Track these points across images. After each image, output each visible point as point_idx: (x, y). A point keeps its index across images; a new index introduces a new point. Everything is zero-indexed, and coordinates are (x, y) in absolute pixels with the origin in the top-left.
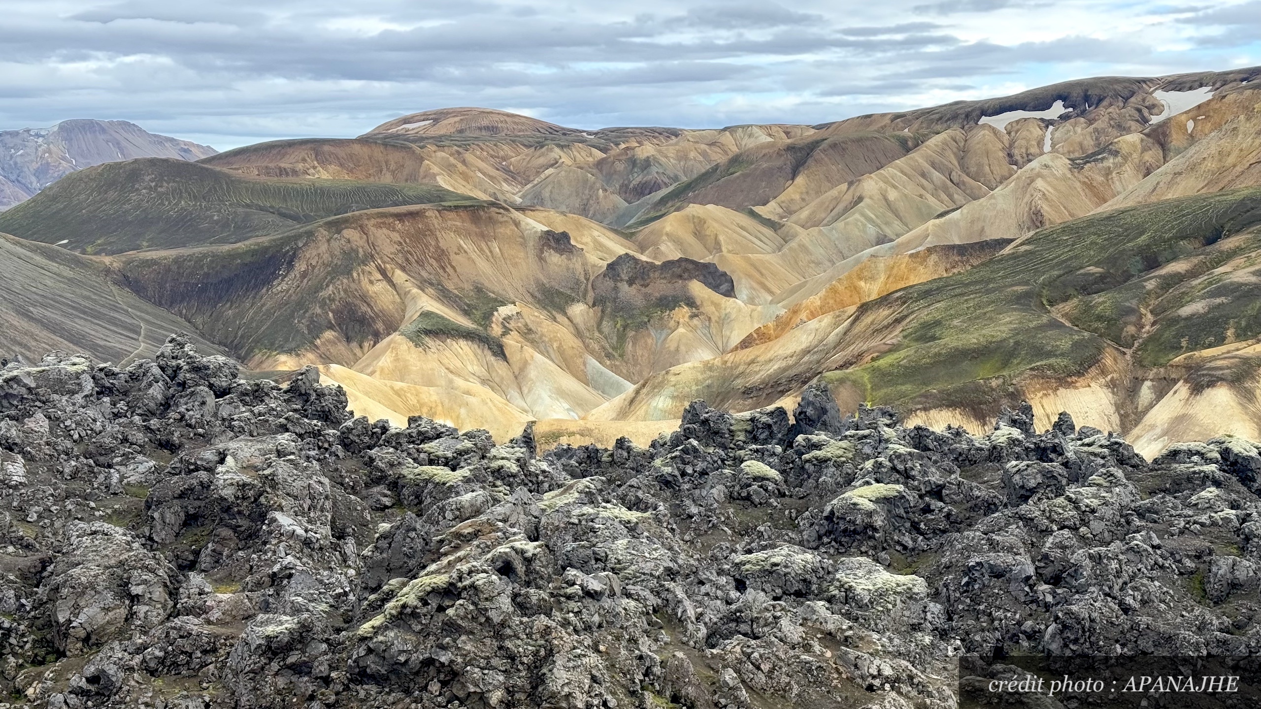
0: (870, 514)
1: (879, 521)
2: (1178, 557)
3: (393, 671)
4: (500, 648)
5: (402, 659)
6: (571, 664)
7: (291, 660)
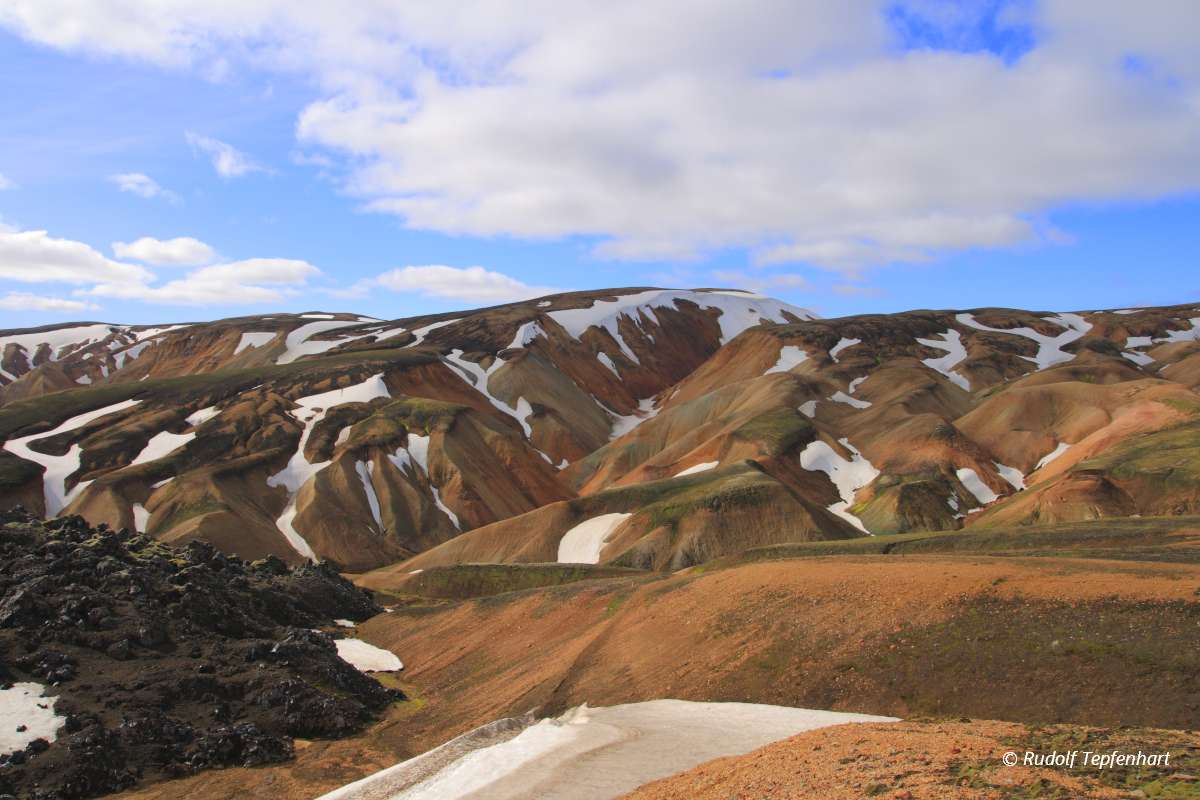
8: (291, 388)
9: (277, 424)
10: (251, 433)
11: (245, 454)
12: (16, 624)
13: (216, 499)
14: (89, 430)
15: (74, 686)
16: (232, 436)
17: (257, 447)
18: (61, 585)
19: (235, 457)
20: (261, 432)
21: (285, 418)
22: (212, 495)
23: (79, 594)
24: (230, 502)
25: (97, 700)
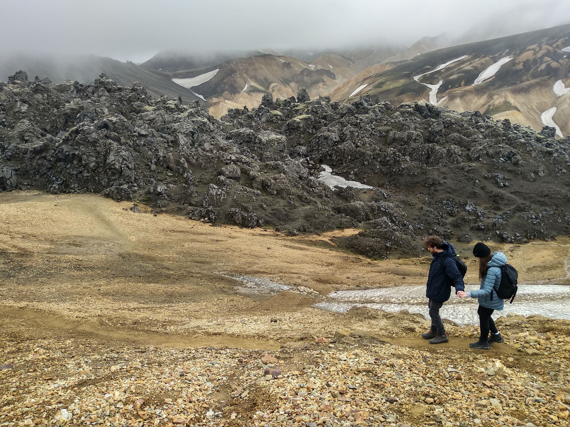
0: (299, 123)
1: (301, 125)
2: (381, 132)
3: (66, 158)
4: (95, 150)
5: (67, 153)
6: (116, 154)
7: (43, 155)
8: (557, 41)
9: (547, 63)
10: (531, 69)
11: (527, 80)
12: (481, 159)
13: (510, 104)
14: (447, 69)
15: (512, 190)
16: (521, 70)
17: (534, 76)
18: (496, 144)
19: (522, 82)
20: (538, 68)
21: (553, 59)
22: (508, 102)
23: (506, 149)
24: (518, 106)
25: (525, 198)
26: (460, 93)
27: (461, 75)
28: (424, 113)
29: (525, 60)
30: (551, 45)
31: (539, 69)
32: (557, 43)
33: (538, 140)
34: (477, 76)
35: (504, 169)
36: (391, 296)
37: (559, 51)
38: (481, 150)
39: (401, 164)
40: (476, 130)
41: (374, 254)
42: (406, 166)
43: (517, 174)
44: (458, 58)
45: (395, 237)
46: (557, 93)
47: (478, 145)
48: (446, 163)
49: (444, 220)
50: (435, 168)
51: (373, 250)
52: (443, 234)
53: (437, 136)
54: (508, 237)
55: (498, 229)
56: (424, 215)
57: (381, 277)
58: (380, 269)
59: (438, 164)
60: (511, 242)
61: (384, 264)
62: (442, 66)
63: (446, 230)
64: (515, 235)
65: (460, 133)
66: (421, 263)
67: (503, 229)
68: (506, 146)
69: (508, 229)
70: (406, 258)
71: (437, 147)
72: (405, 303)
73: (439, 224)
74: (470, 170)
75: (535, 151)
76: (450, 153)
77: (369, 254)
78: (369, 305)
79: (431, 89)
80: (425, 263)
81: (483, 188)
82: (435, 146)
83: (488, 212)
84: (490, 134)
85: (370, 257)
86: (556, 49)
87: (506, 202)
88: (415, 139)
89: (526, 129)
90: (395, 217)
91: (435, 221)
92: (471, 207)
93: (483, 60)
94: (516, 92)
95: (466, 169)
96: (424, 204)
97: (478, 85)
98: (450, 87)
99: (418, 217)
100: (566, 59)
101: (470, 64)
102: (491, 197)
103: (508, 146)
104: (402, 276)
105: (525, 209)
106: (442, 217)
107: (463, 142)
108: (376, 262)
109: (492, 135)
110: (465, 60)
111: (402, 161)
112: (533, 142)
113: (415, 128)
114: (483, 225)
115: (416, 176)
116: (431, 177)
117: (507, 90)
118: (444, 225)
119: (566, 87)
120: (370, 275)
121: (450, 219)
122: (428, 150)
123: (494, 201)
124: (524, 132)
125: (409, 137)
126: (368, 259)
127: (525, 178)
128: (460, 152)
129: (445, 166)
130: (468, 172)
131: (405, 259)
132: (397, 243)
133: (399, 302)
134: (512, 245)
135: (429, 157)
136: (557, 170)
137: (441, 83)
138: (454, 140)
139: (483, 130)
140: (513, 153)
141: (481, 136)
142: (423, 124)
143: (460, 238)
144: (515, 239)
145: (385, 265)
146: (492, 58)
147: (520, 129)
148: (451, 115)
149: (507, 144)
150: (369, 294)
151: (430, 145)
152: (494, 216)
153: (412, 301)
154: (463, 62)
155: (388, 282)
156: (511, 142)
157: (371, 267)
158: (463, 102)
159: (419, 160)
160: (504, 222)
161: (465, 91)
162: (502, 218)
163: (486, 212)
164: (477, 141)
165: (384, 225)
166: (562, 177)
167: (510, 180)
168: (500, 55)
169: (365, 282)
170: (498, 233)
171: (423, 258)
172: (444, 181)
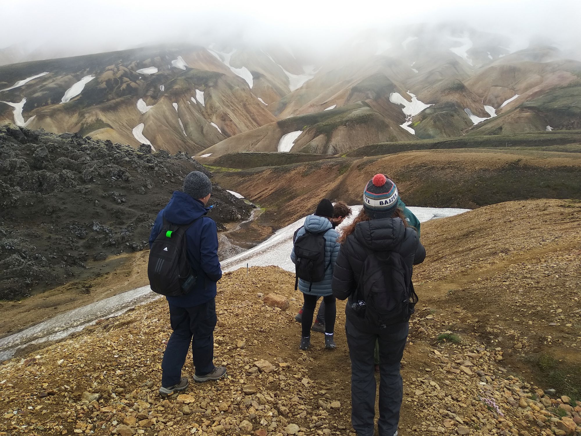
9: (127, 83)
10: (114, 88)
11: (113, 99)
12: (94, 181)
13: (103, 122)
14: (28, 86)
15: (130, 205)
16: (105, 89)
17: (119, 95)
18: (105, 164)
19: (108, 100)
20: (119, 87)
21: (131, 80)
22: (100, 120)
23: (115, 168)
24: (110, 123)
25: (142, 210)
26: (49, 112)
27: (45, 92)
28: (19, 137)
29: (106, 79)
30: (127, 67)
31: (121, 88)
32: (131, 65)
33: (139, 157)
34: (63, 94)
35: (118, 187)
36: (53, 326)
37: (134, 72)
38: (92, 171)
39: (12, 196)
40: (82, 152)
41: (15, 295)
42: (18, 197)
43: (130, 190)
44: (38, 74)
45: (33, 272)
46: (141, 110)
47: (88, 167)
48: (62, 188)
49: (76, 244)
50: (52, 195)
51: (13, 291)
52: (78, 257)
53: (44, 162)
54: (137, 246)
55: (127, 241)
56: (54, 244)
57: (32, 315)
58: (27, 307)
59: (53, 190)
60: (141, 250)
61: (29, 302)
62: (22, 83)
63: (80, 253)
64: (142, 243)
65: (67, 157)
66: (68, 290)
67: (132, 240)
68: (114, 165)
69: (135, 239)
70: (51, 289)
71: (48, 174)
72: (69, 327)
73: (72, 249)
74: (87, 192)
75: (140, 167)
76: (63, 179)
77: (10, 296)
78: (33, 342)
79: (13, 108)
80: (71, 288)
81: (103, 207)
82: (45, 172)
83: (114, 228)
84: (97, 155)
85: (12, 300)
86: (131, 71)
87: (127, 216)
88: (20, 167)
89: (127, 148)
90: (24, 252)
91: (67, 247)
92: (98, 226)
93: (66, 78)
94: (106, 110)
95: (83, 192)
96: (51, 233)
97: (66, 103)
98: (36, 105)
99: (48, 248)
100: (142, 80)
101: (53, 81)
102: (112, 214)
103: (116, 166)
104: (53, 307)
105: (144, 219)
106: (73, 242)
107: (72, 166)
108: (20, 302)
109: (99, 156)
110: (46, 77)
111: (12, 192)
112: (136, 159)
113: (17, 155)
114: (114, 241)
115: (32, 206)
116: (49, 204)
117: (97, 108)
118: (77, 248)
119: (147, 105)
120: (18, 317)
121: (81, 242)
122: (38, 177)
123: (117, 217)
124: (126, 150)
125: (13, 166)
126: (9, 302)
127: (137, 192)
128: (73, 176)
129: (61, 191)
130: (85, 194)
131: (50, 291)
132: (36, 277)
133: (63, 329)
134: (142, 252)
135: (41, 185)
136: (161, 182)
137: (24, 101)
138: (62, 164)
139: (88, 152)
140: (122, 171)
141: (88, 158)
142: (24, 150)
143: (96, 257)
144: (143, 247)
145: (31, 302)
146: (74, 76)
147: (121, 148)
148: (50, 137)
149: (114, 163)
150: (28, 333)
151: (40, 172)
152: (120, 231)
153: (75, 324)
154: (44, 79)
155: (41, 317)
156: (117, 161)
157: (17, 308)
158: (55, 122)
159: (31, 188)
160: (131, 234)
161: (54, 110)
162: (128, 231)
163: (112, 228)
164: (86, 164)
165: (17, 263)
166: (166, 187)
167: (125, 196)
168: (82, 73)
169: (16, 325)
170: (128, 244)
171: (68, 284)
172: (64, 206)
